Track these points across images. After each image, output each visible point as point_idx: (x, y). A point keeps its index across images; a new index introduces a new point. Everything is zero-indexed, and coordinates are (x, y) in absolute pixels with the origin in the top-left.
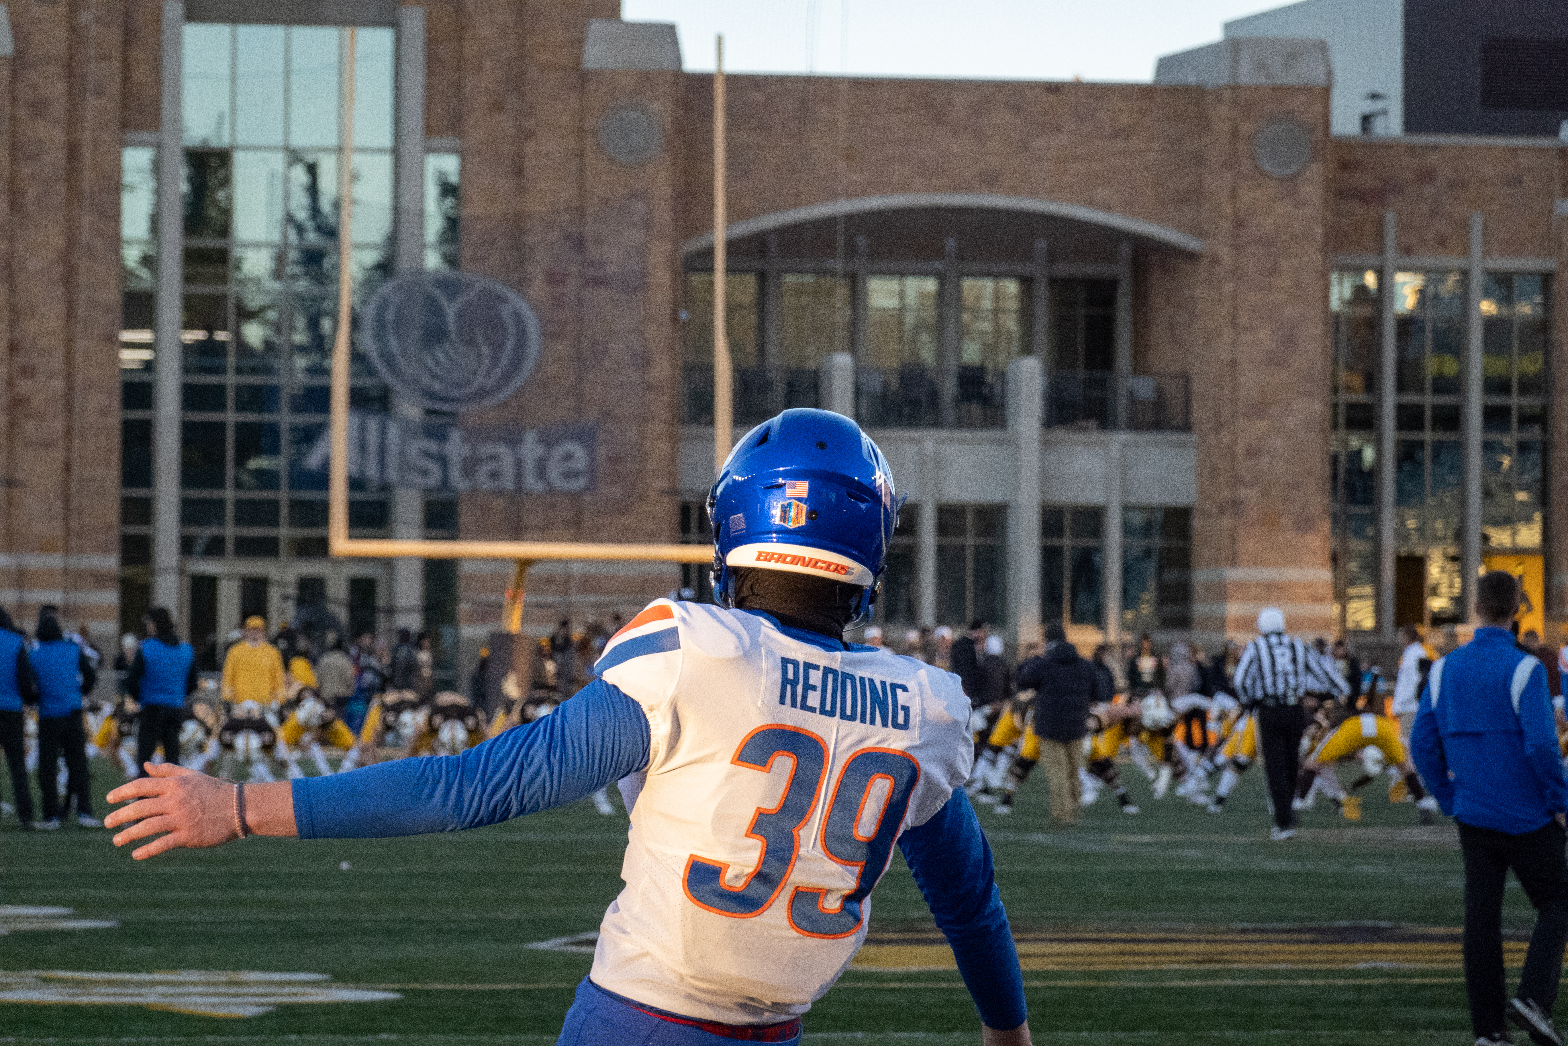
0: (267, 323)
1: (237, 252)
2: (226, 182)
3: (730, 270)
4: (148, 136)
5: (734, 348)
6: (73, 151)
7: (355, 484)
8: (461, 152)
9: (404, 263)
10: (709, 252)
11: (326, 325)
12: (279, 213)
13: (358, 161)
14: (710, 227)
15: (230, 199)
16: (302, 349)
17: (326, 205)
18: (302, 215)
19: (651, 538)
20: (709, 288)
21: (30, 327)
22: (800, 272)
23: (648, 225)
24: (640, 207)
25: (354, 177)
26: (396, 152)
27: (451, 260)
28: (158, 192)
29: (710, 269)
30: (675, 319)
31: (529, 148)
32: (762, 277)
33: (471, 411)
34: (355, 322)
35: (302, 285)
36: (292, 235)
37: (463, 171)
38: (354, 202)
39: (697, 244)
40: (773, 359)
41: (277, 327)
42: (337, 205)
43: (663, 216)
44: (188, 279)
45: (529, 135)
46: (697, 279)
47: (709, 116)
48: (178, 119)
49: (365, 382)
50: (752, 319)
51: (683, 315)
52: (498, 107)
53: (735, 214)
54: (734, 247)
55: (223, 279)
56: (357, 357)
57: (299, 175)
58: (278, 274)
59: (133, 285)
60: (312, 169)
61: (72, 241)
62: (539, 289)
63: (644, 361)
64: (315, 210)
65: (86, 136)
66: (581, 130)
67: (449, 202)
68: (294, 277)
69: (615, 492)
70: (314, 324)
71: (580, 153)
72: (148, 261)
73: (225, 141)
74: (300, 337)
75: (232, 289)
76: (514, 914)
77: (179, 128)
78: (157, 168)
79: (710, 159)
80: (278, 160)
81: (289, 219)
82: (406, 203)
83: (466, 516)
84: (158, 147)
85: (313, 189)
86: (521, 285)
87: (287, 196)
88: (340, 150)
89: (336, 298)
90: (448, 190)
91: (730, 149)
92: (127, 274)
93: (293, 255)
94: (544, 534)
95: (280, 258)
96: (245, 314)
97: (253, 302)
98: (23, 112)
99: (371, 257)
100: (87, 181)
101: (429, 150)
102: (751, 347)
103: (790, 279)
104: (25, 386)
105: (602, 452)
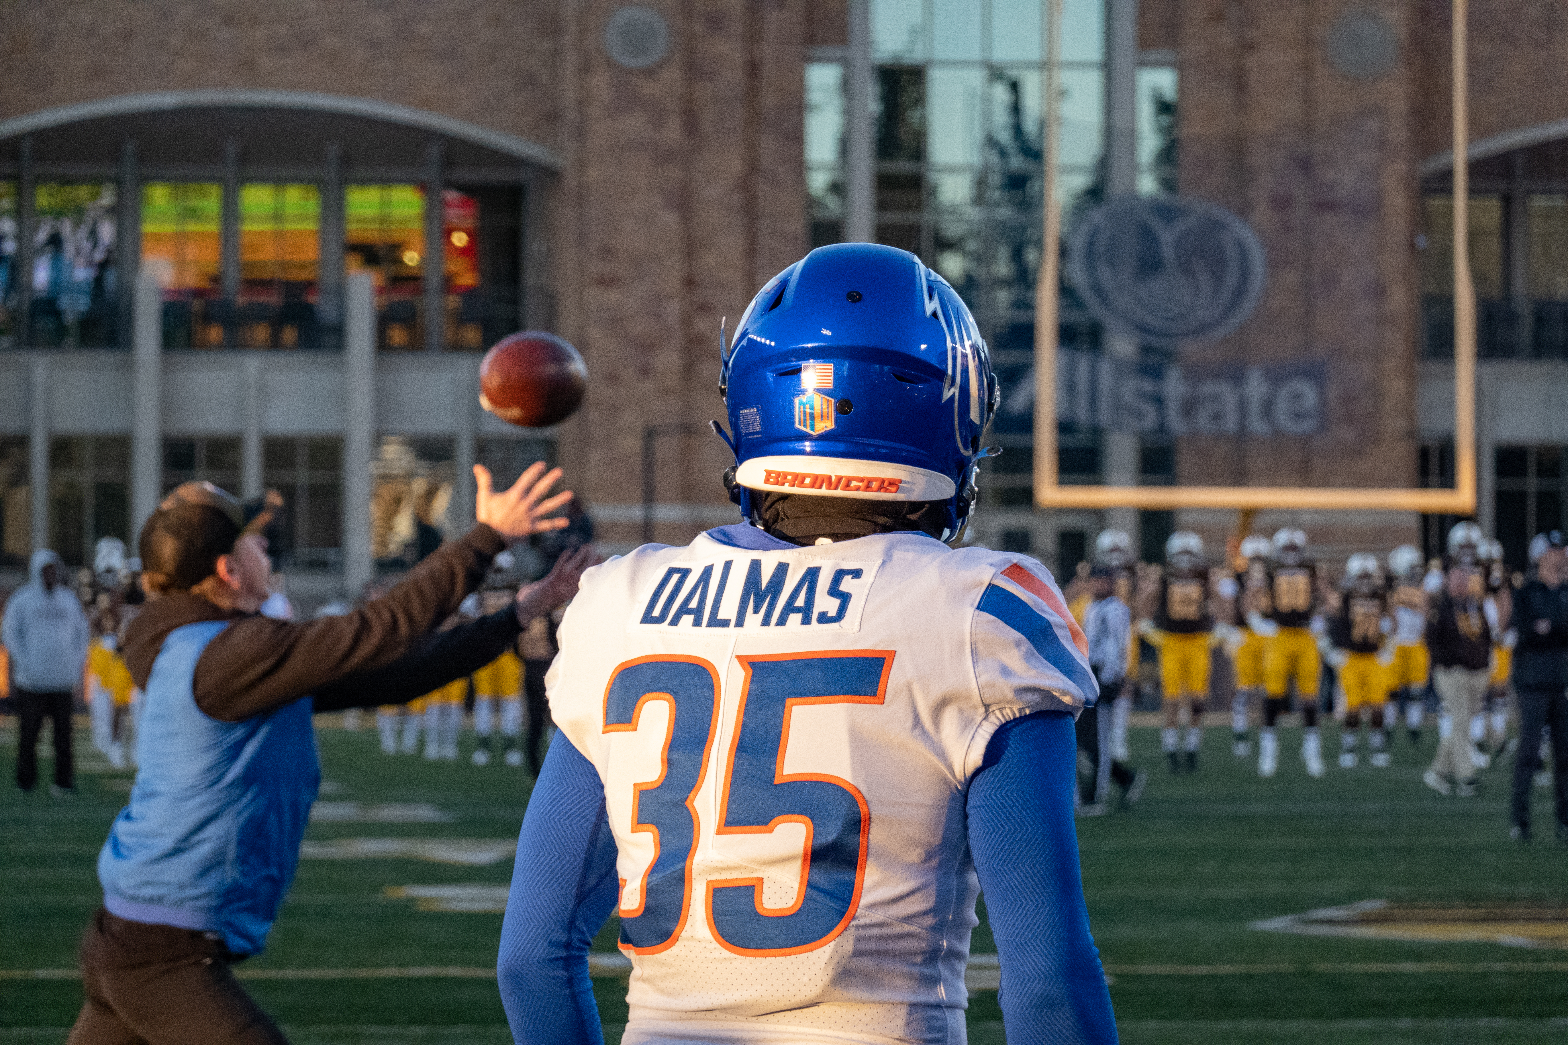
0: (965, 253)
1: (934, 177)
2: (920, 100)
3: (1473, 192)
4: (835, 52)
5: (1478, 277)
6: (753, 69)
7: (1064, 427)
8: (1178, 66)
9: (1117, 187)
10: (1448, 174)
11: (1031, 255)
12: (978, 135)
13: (1066, 78)
14: (1448, 144)
15: (923, 119)
16: (1006, 283)
17: (1030, 124)
18: (1004, 137)
19: (1387, 483)
20: (1449, 212)
21: (708, 261)
22: (1549, 192)
23: (1382, 144)
24: (1372, 125)
25: (1063, 94)
26: (1107, 66)
27: (1168, 184)
28: (848, 112)
29: (1449, 192)
30: (1412, 246)
31: (1252, 62)
32: (1507, 200)
33: (1190, 348)
34: (1064, 253)
35: (1005, 213)
36: (994, 158)
37: (1182, 87)
38: (1060, 121)
39: (1434, 165)
40: (1520, 286)
41: (978, 258)
42: (1043, 124)
43: (1399, 134)
44: (881, 206)
45: (1249, 47)
46: (1437, 203)
47: (1447, 25)
48: (866, 32)
49: (1076, 317)
50: (1495, 245)
51: (1421, 242)
52: (1218, 17)
53: (1477, 130)
54: (1476, 168)
55: (917, 206)
56: (1065, 290)
57: (1001, 94)
58: (979, 199)
59: (821, 214)
60: (1015, 87)
61: (753, 168)
62: (1263, 214)
63: (1378, 292)
64: (1018, 130)
65: (767, 51)
66: (1308, 42)
67: (1165, 120)
68: (997, 205)
69: (1346, 434)
70: (1017, 255)
71: (1307, 68)
72: (837, 188)
73: (917, 55)
74: (1003, 268)
75: (927, 218)
76: (1237, 892)
77: (868, 43)
78: (846, 86)
79: (1449, 71)
80: (976, 78)
81: (991, 142)
82: (1119, 121)
83: (1185, 462)
84: (845, 63)
85: (1016, 109)
86: (1244, 210)
87: (987, 115)
88: (1045, 66)
89: (1040, 225)
90: (1164, 107)
91: (1472, 60)
92: (812, 202)
93: (995, 179)
94: (1271, 480)
95: (981, 184)
96: (943, 244)
97: (952, 229)
98: (698, 27)
99: (1080, 182)
100: (769, 100)
101: (1144, 64)
102: (1495, 274)
103: (1538, 202)
104: (702, 324)
105: (1334, 391)
